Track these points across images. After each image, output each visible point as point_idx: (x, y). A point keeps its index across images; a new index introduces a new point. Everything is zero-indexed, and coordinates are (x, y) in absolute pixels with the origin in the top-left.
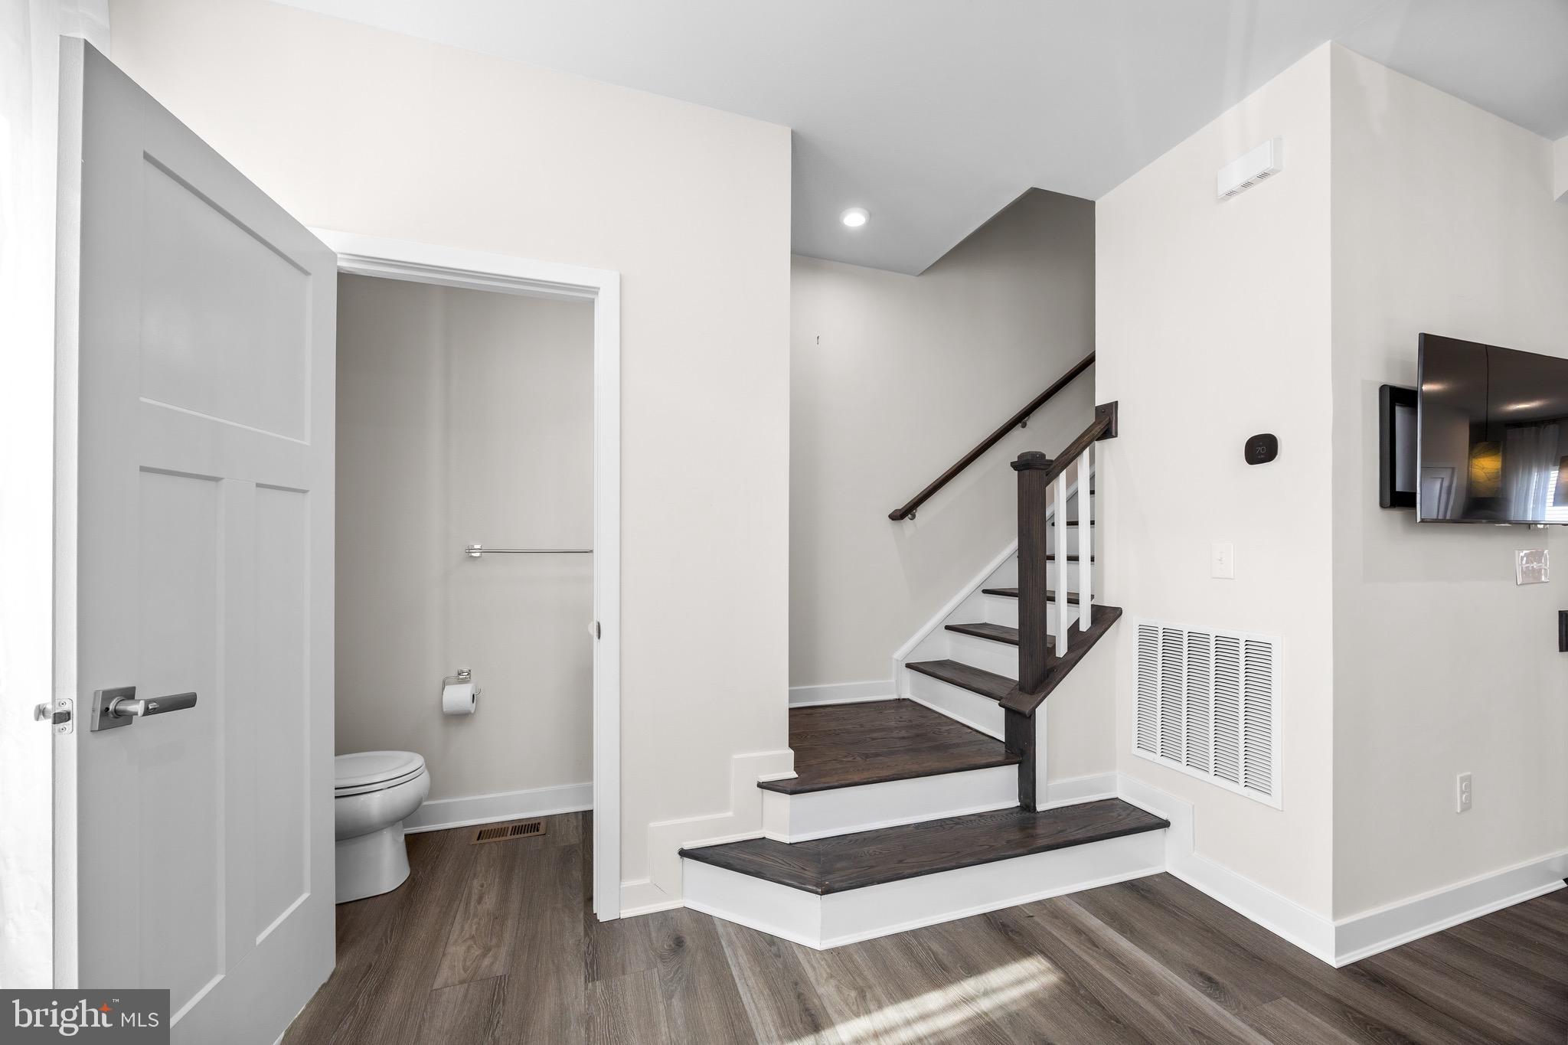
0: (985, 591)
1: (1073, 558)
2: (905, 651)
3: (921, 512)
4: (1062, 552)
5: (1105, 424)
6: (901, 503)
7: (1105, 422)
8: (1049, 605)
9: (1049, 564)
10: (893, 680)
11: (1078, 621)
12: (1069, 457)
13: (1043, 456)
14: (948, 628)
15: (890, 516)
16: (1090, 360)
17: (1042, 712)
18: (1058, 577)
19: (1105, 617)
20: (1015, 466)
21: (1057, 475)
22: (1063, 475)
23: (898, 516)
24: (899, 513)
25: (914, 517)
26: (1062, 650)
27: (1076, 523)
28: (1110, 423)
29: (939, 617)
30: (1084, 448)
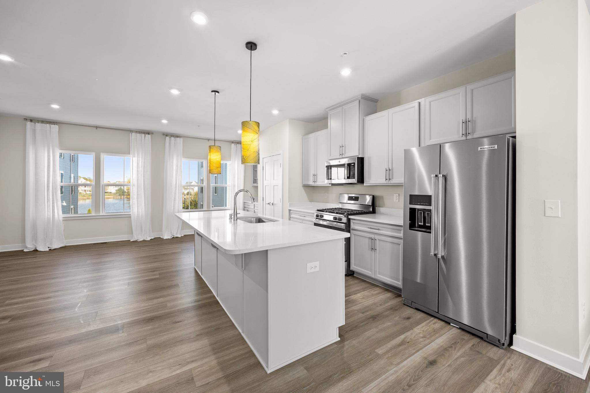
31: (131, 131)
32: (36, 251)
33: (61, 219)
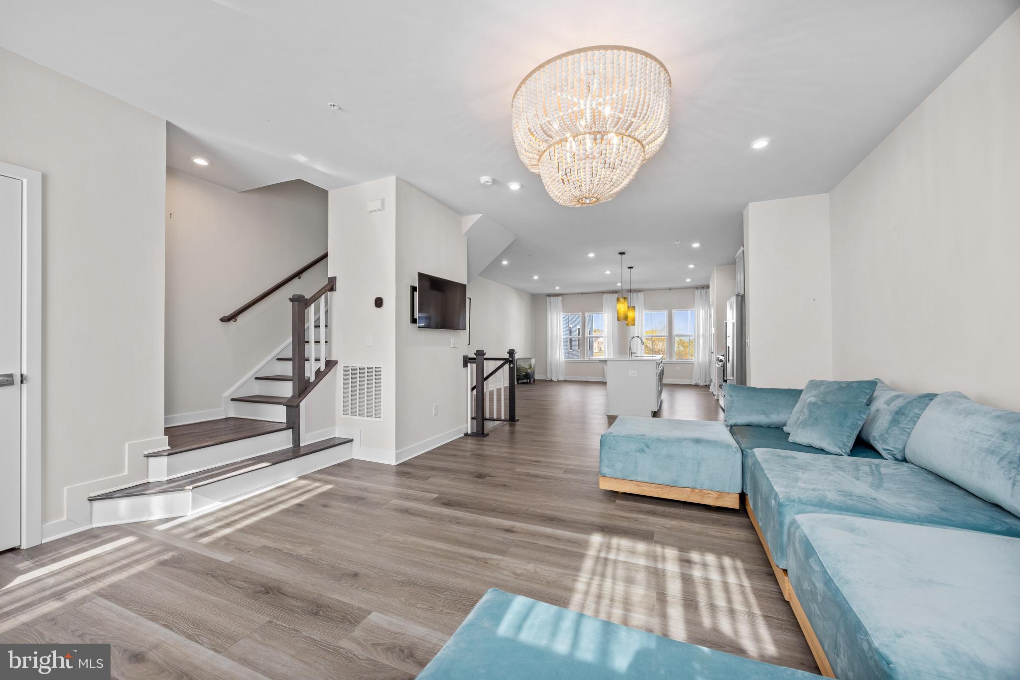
0: (278, 359)
1: (317, 342)
2: (229, 393)
3: (240, 318)
4: (312, 340)
5: (331, 285)
6: (228, 313)
7: (332, 284)
8: (307, 363)
9: (306, 345)
10: (223, 408)
11: (320, 368)
12: (315, 298)
13: (304, 297)
14: (256, 378)
15: (220, 319)
16: (326, 256)
17: (302, 405)
18: (311, 350)
19: (330, 364)
20: (291, 300)
21: (310, 305)
22: (313, 305)
23: (226, 320)
24: (227, 318)
25: (236, 320)
26: (312, 379)
27: (319, 326)
28: (333, 285)
29: (251, 373)
30: (322, 294)
31: (604, 293)
32: (551, 380)
33: (564, 361)
